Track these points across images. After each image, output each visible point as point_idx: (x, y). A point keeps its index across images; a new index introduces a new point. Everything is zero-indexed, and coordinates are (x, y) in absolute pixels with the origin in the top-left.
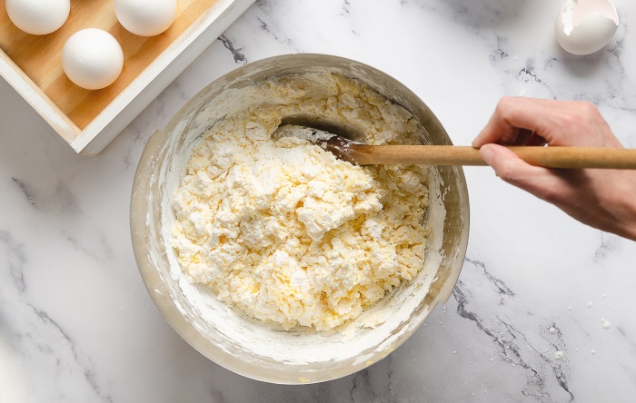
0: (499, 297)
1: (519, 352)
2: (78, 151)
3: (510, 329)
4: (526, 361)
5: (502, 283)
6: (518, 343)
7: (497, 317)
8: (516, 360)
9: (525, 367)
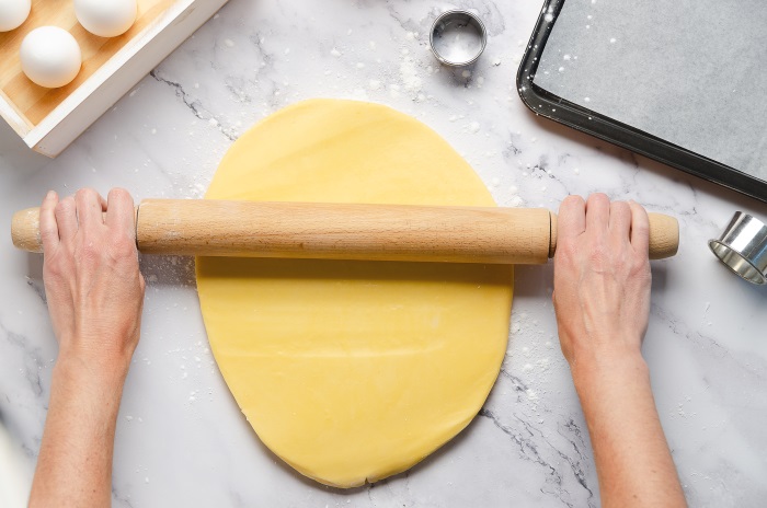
0: (516, 395)
1: (537, 449)
2: (31, 147)
3: (528, 425)
4: (543, 458)
5: (519, 381)
6: (535, 441)
7: (514, 414)
8: (534, 458)
9: (544, 464)
